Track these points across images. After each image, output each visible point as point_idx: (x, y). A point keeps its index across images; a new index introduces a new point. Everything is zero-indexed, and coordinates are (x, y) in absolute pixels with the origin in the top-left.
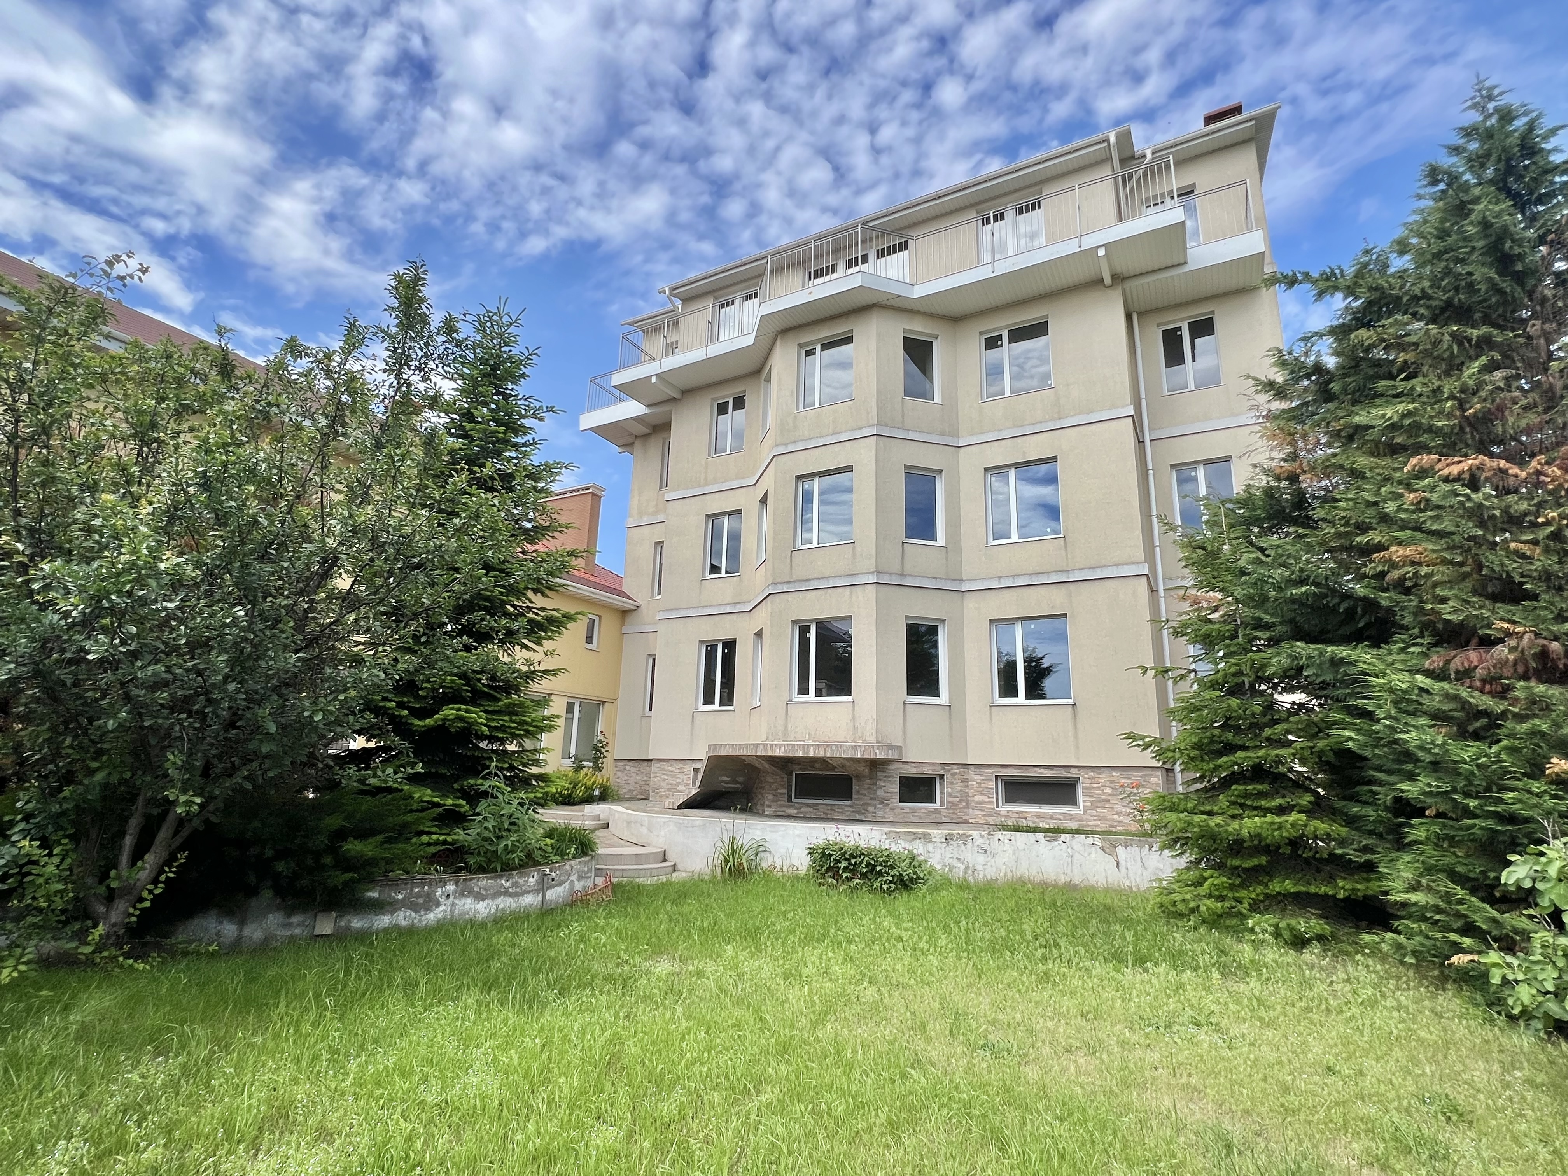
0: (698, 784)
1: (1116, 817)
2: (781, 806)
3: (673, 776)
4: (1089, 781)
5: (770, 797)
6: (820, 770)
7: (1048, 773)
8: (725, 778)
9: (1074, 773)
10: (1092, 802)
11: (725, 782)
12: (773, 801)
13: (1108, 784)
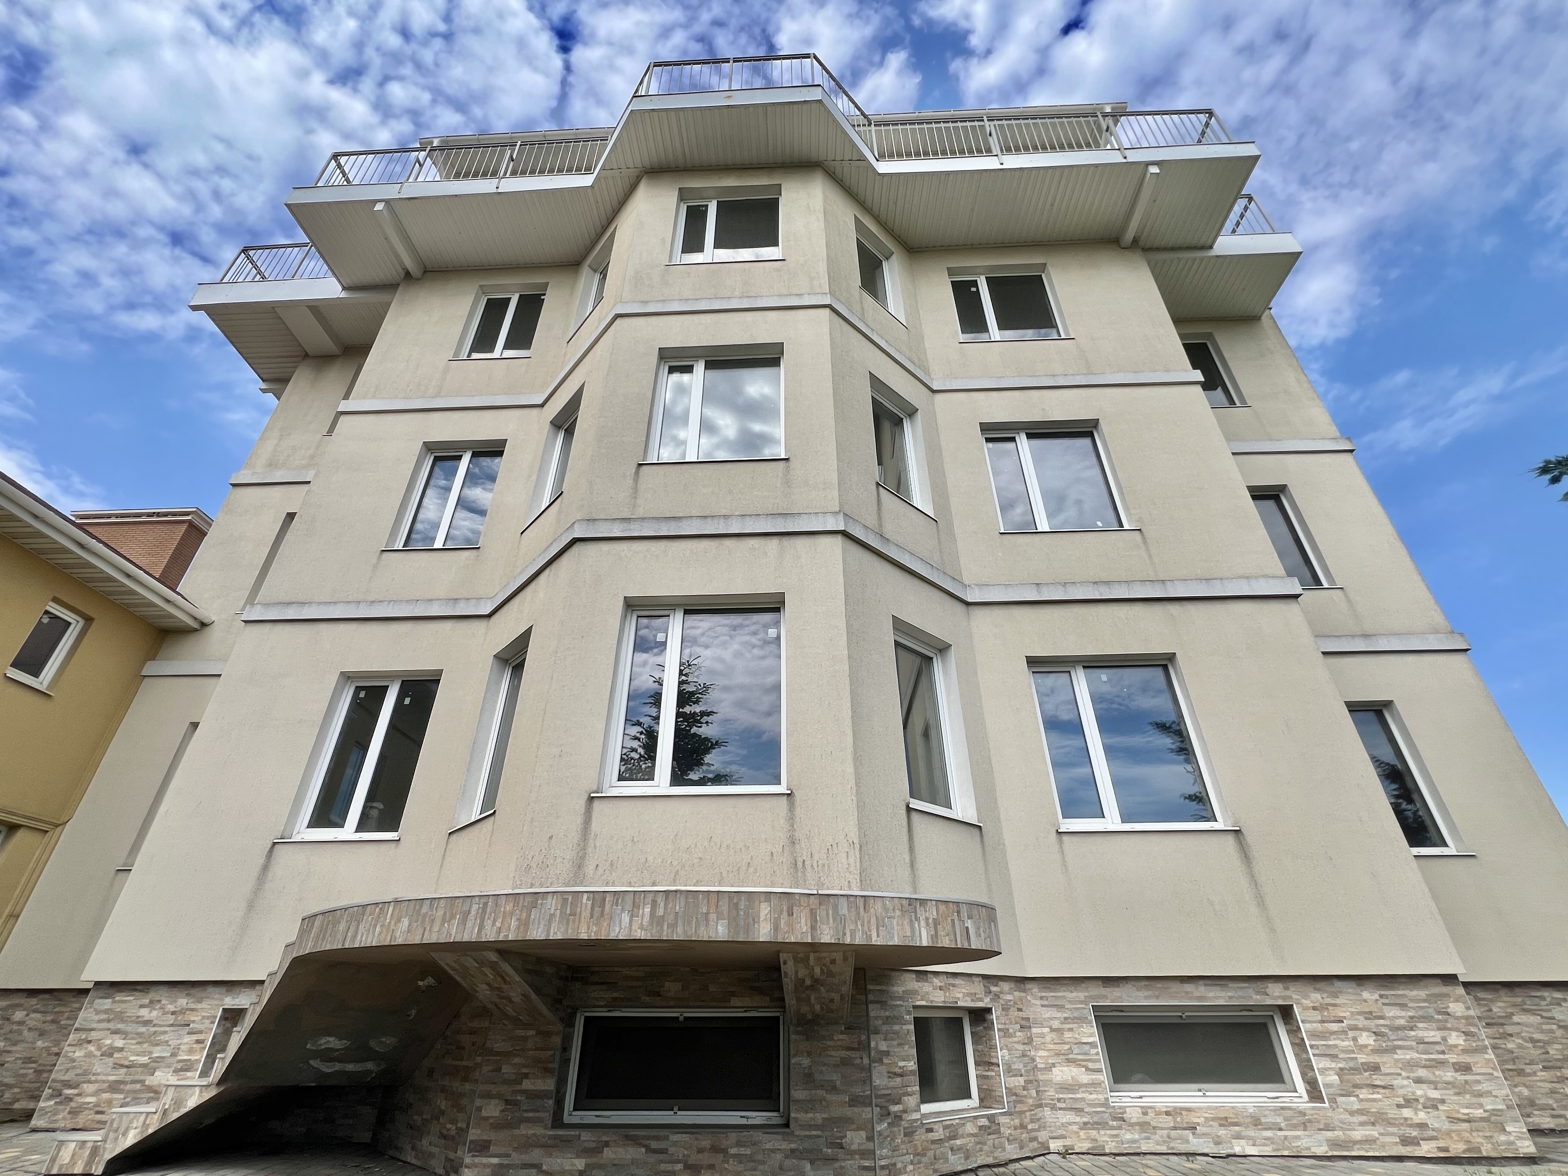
0: (219, 1068)
1: (1407, 1113)
2: (526, 1145)
3: (142, 1039)
4: (1317, 1016)
5: (492, 1110)
6: (679, 1003)
7: (1218, 997)
8: (332, 1042)
9: (1276, 995)
10: (1341, 1072)
11: (327, 1055)
12: (499, 1126)
13: (1361, 1022)
